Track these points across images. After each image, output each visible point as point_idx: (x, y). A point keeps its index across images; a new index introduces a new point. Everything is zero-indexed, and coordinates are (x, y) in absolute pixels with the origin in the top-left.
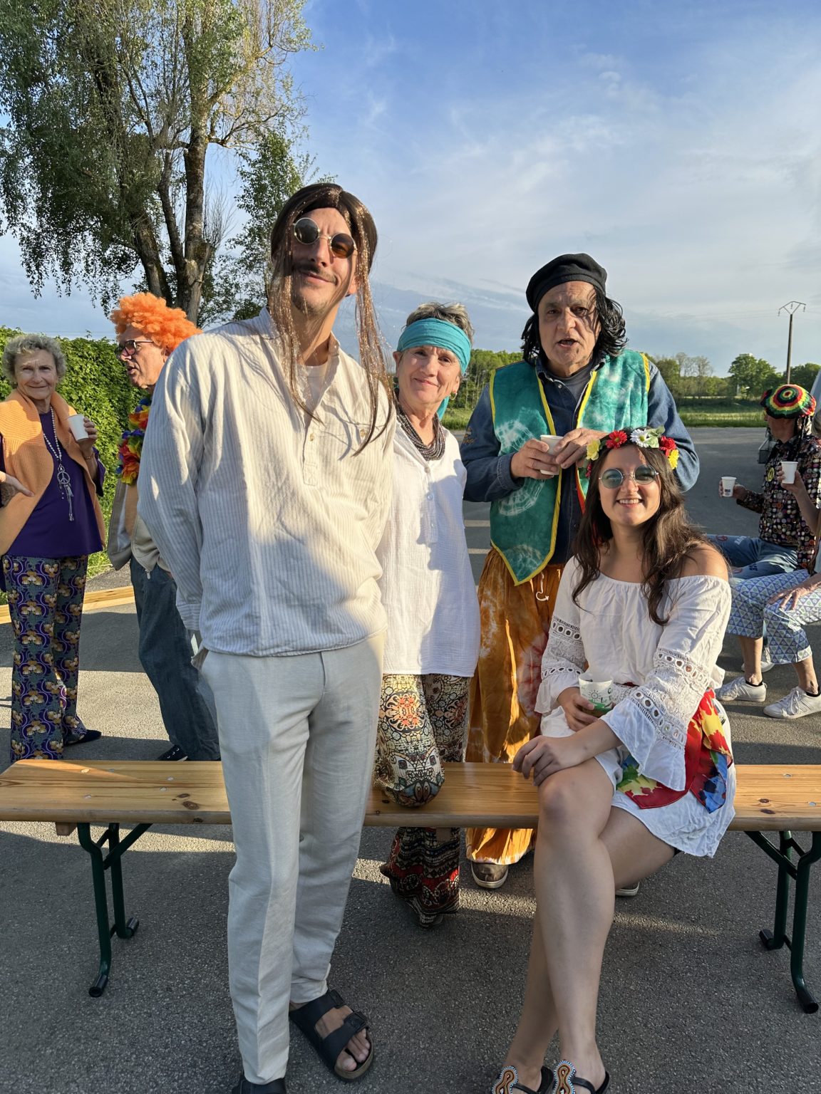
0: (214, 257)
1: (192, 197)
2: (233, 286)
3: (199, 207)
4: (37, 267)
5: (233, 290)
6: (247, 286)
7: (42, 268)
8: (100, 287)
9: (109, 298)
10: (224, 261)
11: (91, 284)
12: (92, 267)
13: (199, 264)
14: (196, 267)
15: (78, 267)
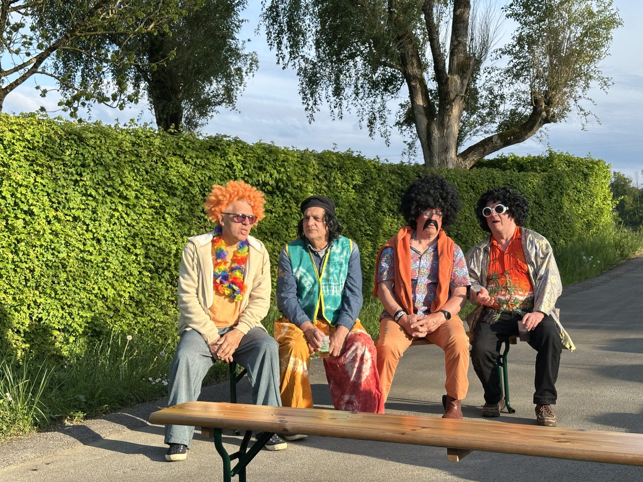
0: (479, 70)
1: (458, 12)
2: (498, 98)
3: (466, 22)
4: (312, 95)
5: (497, 102)
6: (512, 95)
7: (317, 96)
8: (367, 108)
9: (375, 119)
10: (489, 73)
11: (359, 106)
12: (361, 90)
13: (462, 78)
14: (459, 81)
15: (349, 91)
